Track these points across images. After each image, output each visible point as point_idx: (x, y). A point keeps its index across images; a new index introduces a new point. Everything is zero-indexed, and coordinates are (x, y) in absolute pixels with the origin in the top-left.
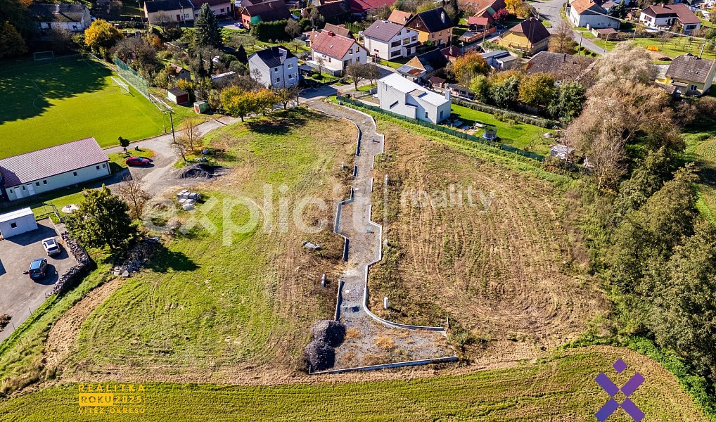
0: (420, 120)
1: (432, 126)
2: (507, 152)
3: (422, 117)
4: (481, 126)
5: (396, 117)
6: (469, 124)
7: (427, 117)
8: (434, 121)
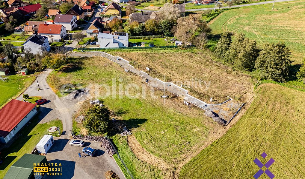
0: (121, 47)
1: (127, 48)
2: (165, 48)
3: (121, 46)
4: (144, 43)
5: (112, 49)
6: (139, 44)
7: (123, 46)
8: (127, 46)
